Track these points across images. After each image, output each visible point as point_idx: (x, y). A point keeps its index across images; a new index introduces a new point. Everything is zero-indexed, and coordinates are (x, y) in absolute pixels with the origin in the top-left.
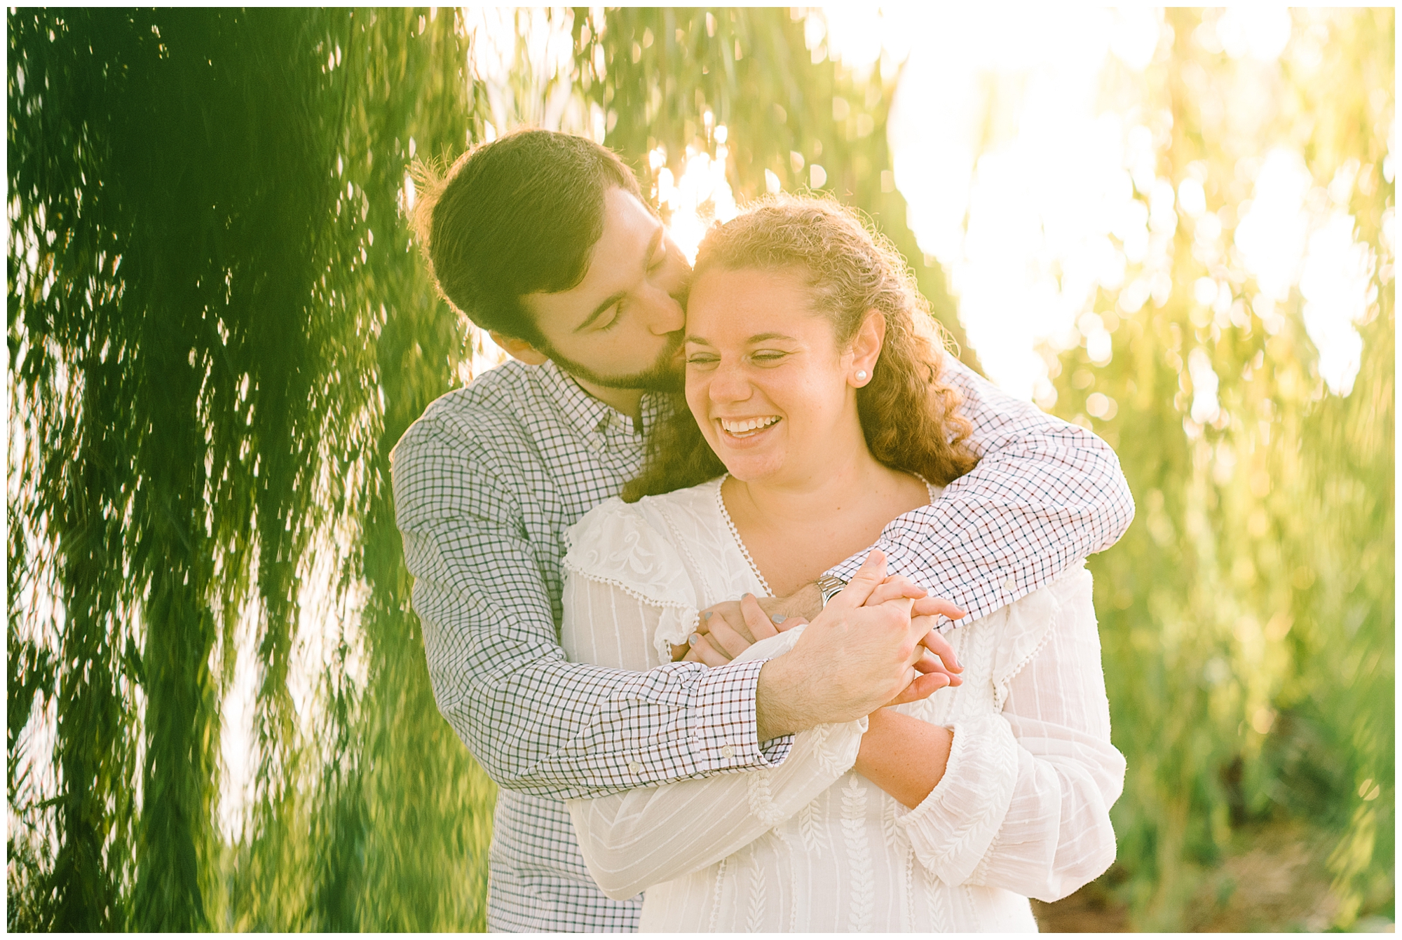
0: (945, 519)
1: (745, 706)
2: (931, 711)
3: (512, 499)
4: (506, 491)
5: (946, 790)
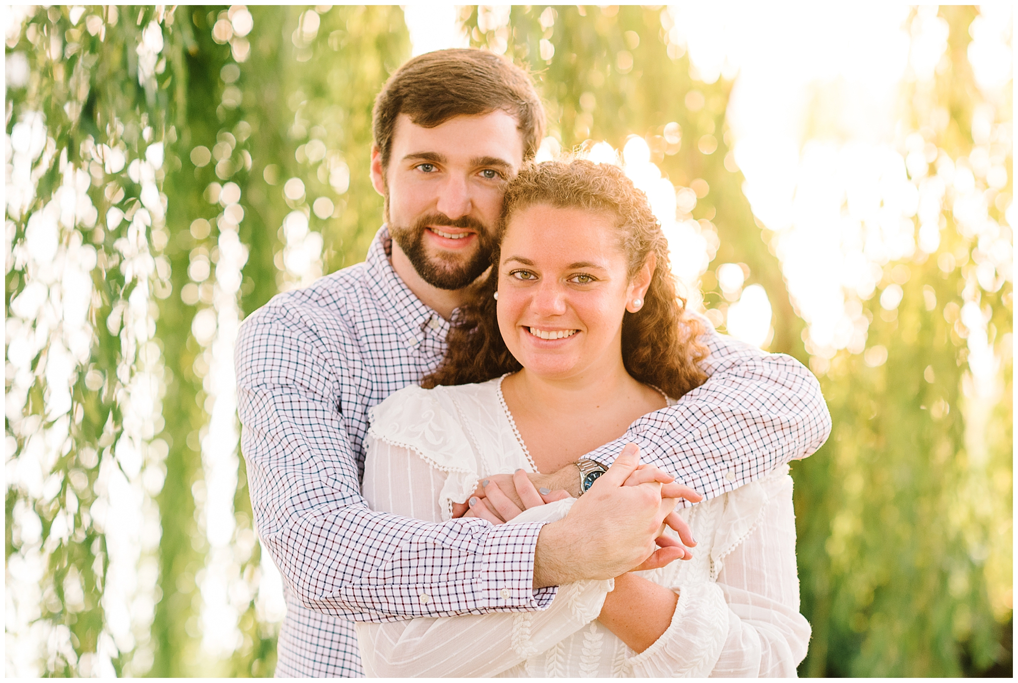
0: (682, 419)
1: (525, 557)
2: (661, 574)
3: (335, 380)
4: (332, 372)
5: (670, 639)
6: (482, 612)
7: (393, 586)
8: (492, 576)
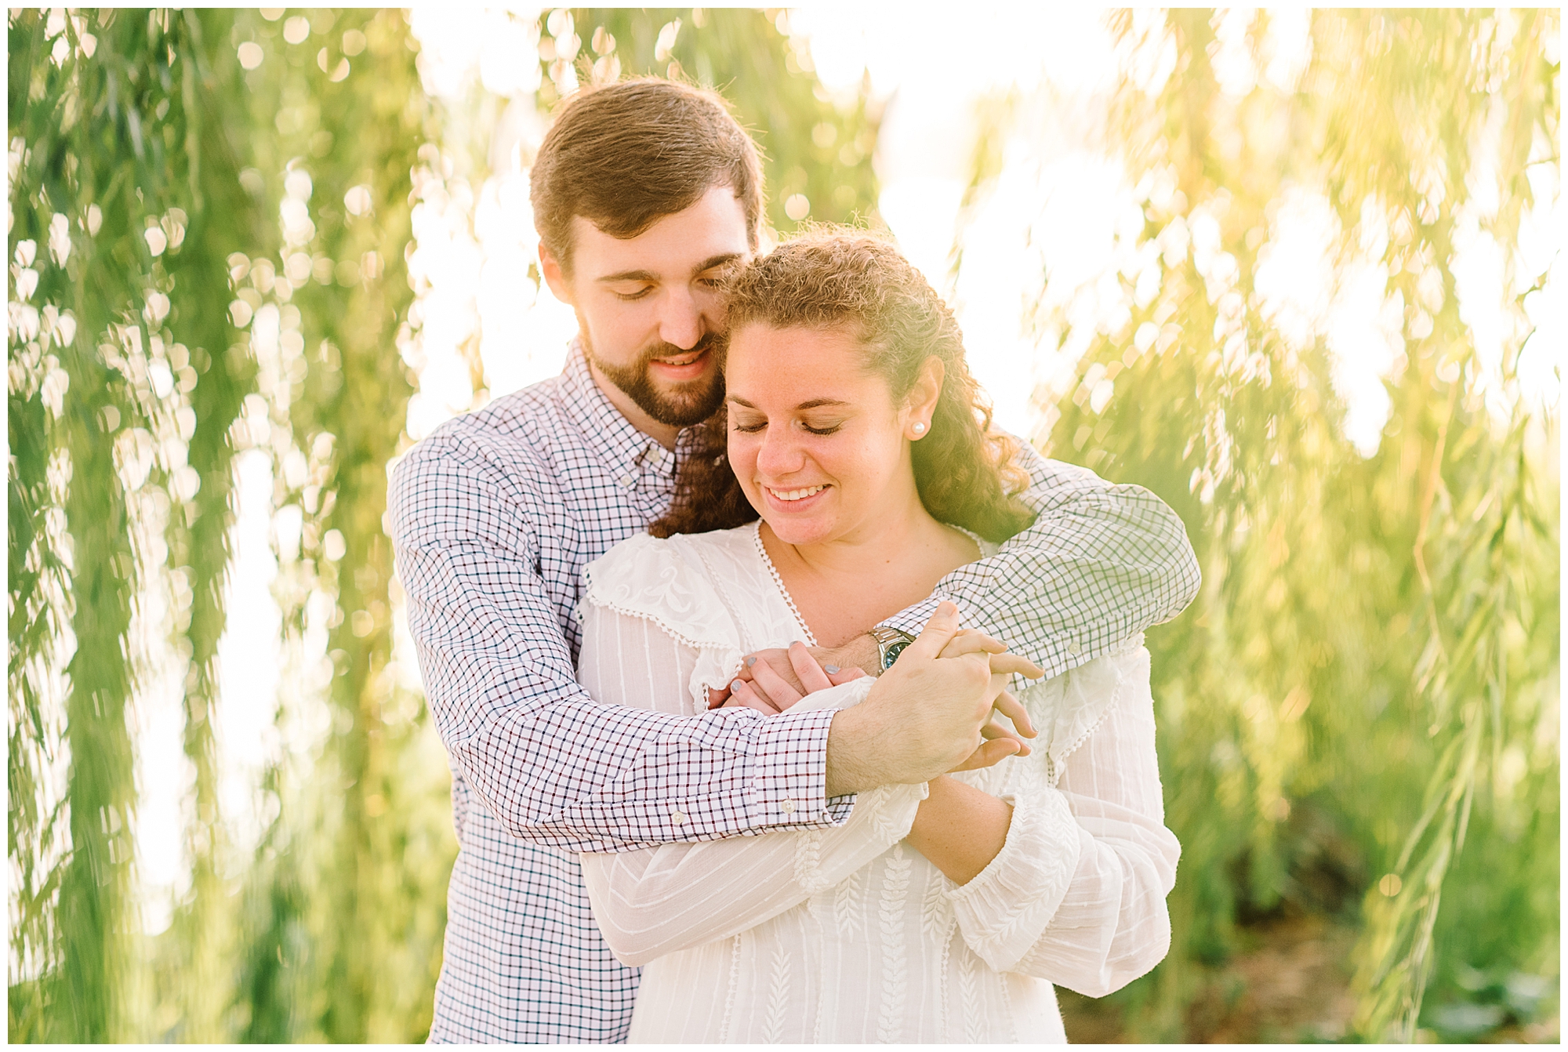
0: (1010, 573)
1: (813, 757)
2: (987, 780)
3: (531, 531)
4: (526, 521)
5: (1004, 864)
6: (757, 832)
7: (636, 803)
8: (770, 783)
